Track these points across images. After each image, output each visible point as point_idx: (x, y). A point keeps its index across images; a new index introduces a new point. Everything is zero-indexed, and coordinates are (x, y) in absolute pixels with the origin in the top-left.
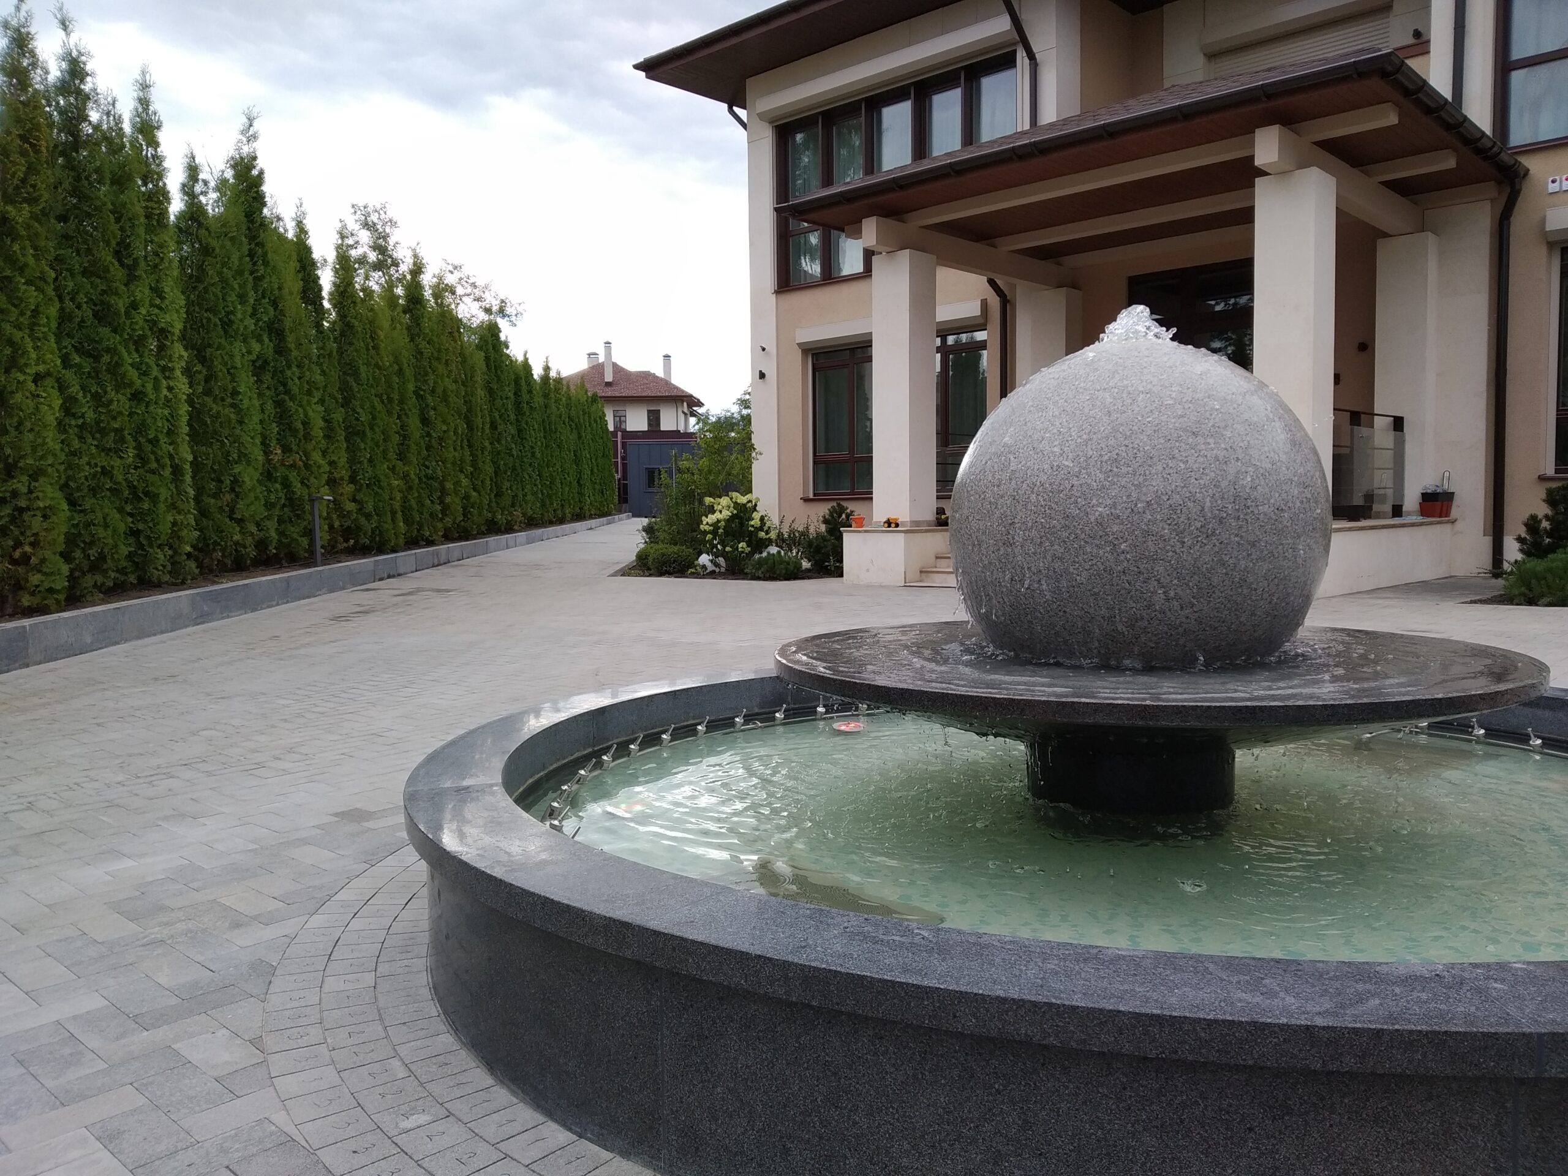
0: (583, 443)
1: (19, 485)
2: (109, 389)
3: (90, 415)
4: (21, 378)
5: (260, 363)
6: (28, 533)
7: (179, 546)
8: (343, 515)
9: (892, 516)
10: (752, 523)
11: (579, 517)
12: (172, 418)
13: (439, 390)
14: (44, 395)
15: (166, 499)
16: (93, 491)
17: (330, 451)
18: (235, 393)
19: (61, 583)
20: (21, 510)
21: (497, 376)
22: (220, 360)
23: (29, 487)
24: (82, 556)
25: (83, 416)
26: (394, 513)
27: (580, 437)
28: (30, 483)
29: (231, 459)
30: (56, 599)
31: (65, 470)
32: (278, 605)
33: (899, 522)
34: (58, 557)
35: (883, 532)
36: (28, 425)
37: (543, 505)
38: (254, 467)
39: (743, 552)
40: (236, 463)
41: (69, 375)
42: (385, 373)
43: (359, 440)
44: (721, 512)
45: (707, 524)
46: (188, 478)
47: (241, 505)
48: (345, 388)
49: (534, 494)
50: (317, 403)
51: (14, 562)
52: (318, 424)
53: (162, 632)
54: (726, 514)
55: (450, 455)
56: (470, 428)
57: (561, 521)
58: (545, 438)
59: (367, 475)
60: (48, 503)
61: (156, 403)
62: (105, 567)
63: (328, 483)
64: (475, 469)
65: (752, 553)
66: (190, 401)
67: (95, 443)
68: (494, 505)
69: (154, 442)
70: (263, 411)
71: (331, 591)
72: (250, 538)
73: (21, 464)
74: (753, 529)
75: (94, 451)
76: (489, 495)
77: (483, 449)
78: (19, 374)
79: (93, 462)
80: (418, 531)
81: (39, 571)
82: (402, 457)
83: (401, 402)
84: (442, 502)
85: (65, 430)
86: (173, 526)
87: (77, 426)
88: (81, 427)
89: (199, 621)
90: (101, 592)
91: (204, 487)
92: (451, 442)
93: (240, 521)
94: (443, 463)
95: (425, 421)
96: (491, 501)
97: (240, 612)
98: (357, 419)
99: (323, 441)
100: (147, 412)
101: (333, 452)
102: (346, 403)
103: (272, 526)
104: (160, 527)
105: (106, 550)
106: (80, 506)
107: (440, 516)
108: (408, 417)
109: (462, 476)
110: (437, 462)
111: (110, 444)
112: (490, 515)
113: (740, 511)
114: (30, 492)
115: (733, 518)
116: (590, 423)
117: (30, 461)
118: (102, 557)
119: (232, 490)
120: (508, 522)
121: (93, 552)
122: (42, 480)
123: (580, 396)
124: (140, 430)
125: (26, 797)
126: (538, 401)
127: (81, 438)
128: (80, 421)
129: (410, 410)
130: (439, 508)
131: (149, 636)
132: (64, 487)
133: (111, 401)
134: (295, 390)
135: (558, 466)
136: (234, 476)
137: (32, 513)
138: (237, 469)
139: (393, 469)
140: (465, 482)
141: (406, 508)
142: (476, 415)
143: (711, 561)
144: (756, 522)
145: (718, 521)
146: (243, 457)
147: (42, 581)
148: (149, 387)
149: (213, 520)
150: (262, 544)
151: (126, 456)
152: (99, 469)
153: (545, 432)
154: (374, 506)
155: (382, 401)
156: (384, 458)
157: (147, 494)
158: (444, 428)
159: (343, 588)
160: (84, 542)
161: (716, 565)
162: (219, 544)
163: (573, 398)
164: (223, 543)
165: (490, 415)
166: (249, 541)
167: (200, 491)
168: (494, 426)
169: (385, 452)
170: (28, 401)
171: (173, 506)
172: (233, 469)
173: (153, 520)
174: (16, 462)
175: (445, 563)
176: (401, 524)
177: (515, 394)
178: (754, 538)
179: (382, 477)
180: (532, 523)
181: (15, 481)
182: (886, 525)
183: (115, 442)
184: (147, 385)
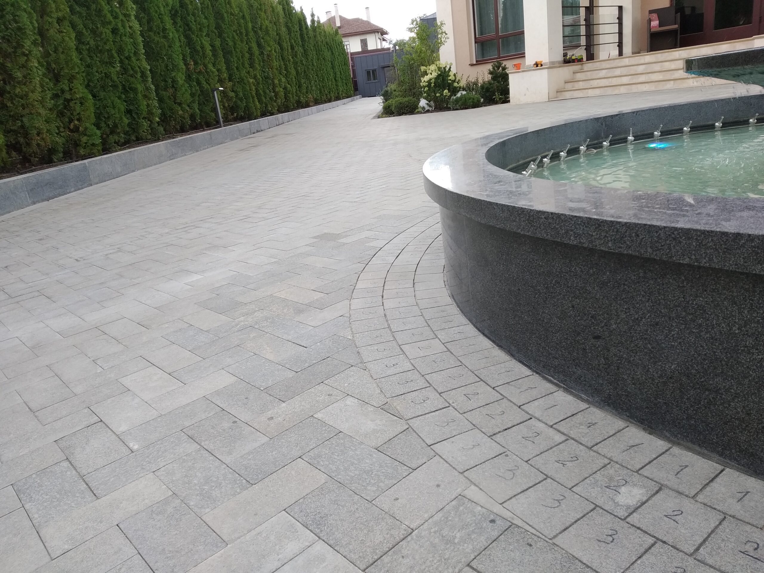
0: (335, 57)
1: (64, 86)
2: (99, 26)
3: (92, 43)
4: (50, 20)
5: (173, 12)
6: (75, 113)
7: (153, 119)
8: (229, 99)
9: (538, 60)
10: (450, 78)
11: (338, 98)
12: (135, 44)
13: (264, 27)
14: (65, 31)
15: (141, 91)
16: (103, 88)
17: (217, 63)
18: (164, 30)
19: (98, 141)
20: (68, 101)
21: (290, 19)
22: (153, 9)
23: (69, 86)
24: (105, 125)
25: (88, 44)
26: (253, 98)
27: (333, 54)
28: (69, 85)
29: (169, 68)
30: (98, 150)
31: (86, 76)
32: (208, 148)
33: (542, 63)
34: (93, 126)
35: (534, 70)
36: (61, 50)
37: (321, 92)
38: (181, 73)
39: (446, 96)
40: (172, 71)
41: (75, 18)
42: (236, 17)
43: (230, 57)
44: (431, 74)
45: (424, 81)
46: (150, 79)
47: (179, 95)
48: (218, 27)
49: (316, 86)
50: (205, 36)
51: (71, 131)
52: (208, 48)
53: (155, 165)
54: (434, 75)
55: (275, 64)
56: (282, 49)
57: (330, 101)
58: (317, 55)
59: (237, 76)
60: (81, 95)
61: (125, 36)
62: (118, 131)
63: (218, 82)
64: (287, 72)
65: (451, 96)
66: (142, 35)
67: (98, 59)
68: (298, 92)
69: (128, 58)
70: (180, 41)
71: (232, 140)
72: (187, 114)
73: (62, 73)
74: (450, 82)
75: (99, 64)
76: (295, 87)
77: (289, 61)
78: (48, 18)
79: (99, 70)
80: (266, 107)
81: (85, 135)
82: (252, 65)
83: (247, 35)
84: (274, 92)
85: (80, 52)
86: (148, 107)
87: (87, 49)
88: (88, 50)
89: (172, 158)
90: (118, 145)
91: (158, 85)
92: (274, 57)
93: (180, 104)
94: (271, 69)
95: (259, 45)
96: (297, 90)
97: (190, 152)
98: (227, 44)
99: (212, 58)
100: (122, 41)
101: (218, 64)
102: (220, 36)
103: (196, 106)
104: (142, 107)
105: (117, 121)
106: (98, 97)
107: (275, 99)
108: (251, 43)
109: (281, 77)
110: (269, 69)
111: (106, 60)
112: (297, 98)
113: (442, 72)
114: (71, 89)
115: (439, 76)
116: (336, 46)
117: (66, 71)
118: (115, 126)
119: (173, 87)
120: (306, 101)
121: (110, 123)
122: (75, 81)
123: (330, 30)
124: (120, 51)
125: (115, 245)
126: (311, 33)
127: (91, 57)
128: (88, 47)
129: (252, 39)
130: (273, 94)
131: (149, 167)
132: (87, 86)
133: (102, 33)
134: (194, 27)
135: (325, 70)
136: (172, 78)
137: (74, 102)
138: (174, 74)
139: (248, 73)
140: (283, 80)
141: (258, 95)
142: (284, 41)
143: (427, 104)
144: (452, 77)
145: (430, 80)
146: (175, 67)
147: (88, 140)
148: (120, 25)
149: (166, 103)
150: (192, 117)
151: (116, 66)
152: (103, 74)
153: (316, 52)
154: (243, 94)
155: (237, 34)
156: (243, 67)
157: (131, 89)
158: (269, 49)
159: (237, 138)
160: (105, 117)
161: (430, 106)
162: (172, 117)
163: (327, 32)
164: (174, 116)
165: (290, 42)
166: (186, 116)
167: (157, 86)
168: (292, 48)
169: (243, 64)
170: (57, 35)
171: (145, 96)
172: (171, 74)
173: (137, 103)
174: (59, 72)
175: (282, 124)
176: (258, 103)
177: (300, 29)
178: (451, 87)
179: (245, 78)
180: (317, 102)
181: (61, 83)
182: (535, 66)
183: (109, 58)
184: (118, 24)
